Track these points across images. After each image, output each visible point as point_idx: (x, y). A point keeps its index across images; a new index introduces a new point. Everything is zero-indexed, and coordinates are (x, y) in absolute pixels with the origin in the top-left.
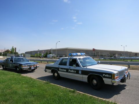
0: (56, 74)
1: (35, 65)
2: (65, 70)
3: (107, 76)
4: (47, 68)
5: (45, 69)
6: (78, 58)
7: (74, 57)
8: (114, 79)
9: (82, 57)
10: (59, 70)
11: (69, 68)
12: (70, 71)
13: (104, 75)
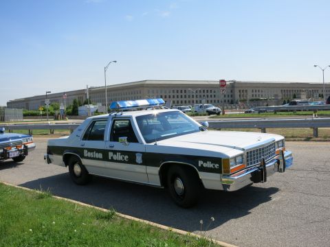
0: (77, 169)
1: (20, 143)
2: (100, 156)
3: (209, 165)
4: (52, 150)
5: (46, 154)
6: (134, 115)
7: (125, 114)
8: (227, 173)
9: (155, 112)
10: (83, 157)
11: (109, 149)
12: (112, 158)
13: (200, 163)
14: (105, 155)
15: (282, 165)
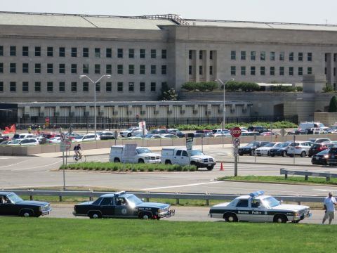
3: (290, 214)
5: (209, 213)
8: (295, 216)
10: (238, 213)
11: (252, 210)
14: (250, 212)
15: (308, 215)
